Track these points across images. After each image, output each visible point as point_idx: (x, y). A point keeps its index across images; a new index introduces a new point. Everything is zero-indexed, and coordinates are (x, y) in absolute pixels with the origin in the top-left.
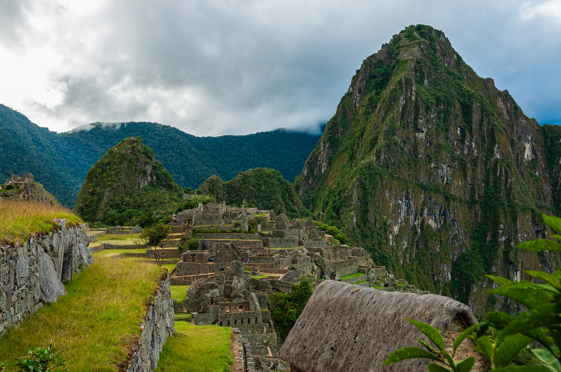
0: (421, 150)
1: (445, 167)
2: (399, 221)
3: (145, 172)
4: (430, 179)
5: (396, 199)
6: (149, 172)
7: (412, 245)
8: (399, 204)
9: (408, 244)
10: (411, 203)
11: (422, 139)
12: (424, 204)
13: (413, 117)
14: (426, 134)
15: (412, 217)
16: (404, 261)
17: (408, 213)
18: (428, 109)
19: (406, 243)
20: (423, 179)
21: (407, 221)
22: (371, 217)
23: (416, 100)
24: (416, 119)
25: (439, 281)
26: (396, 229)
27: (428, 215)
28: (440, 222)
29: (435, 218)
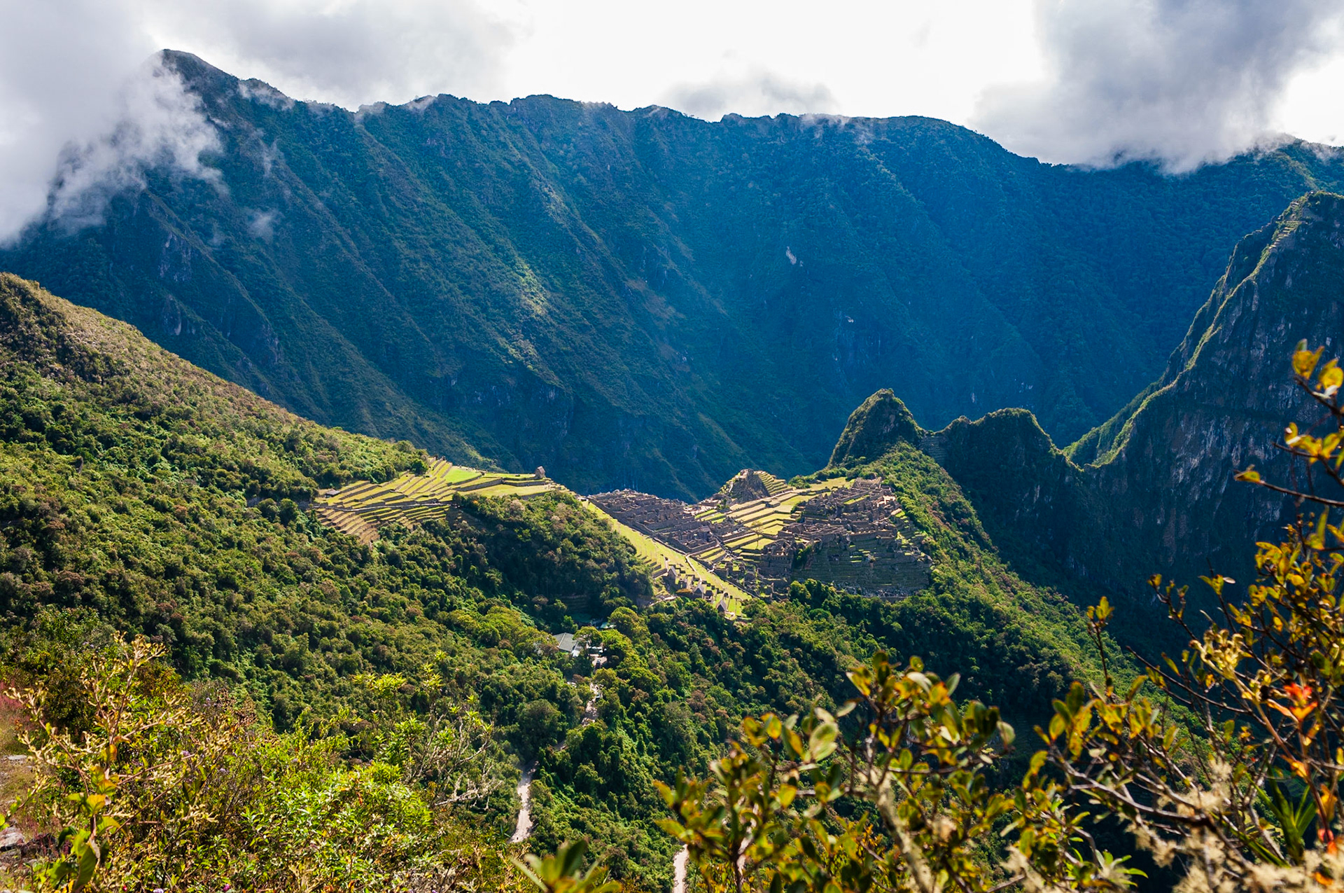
0: (1256, 369)
1: (1290, 389)
2: (1202, 452)
3: (888, 421)
4: (1263, 404)
5: (1198, 429)
6: (892, 421)
7: (1221, 478)
8: (1203, 435)
9: (1214, 476)
10: (1225, 432)
11: (1257, 357)
12: (1248, 433)
13: (1248, 331)
14: (1266, 351)
15: (1225, 448)
16: (1200, 496)
17: (1219, 443)
18: (1274, 321)
19: (1210, 477)
20: (1251, 403)
21: (1216, 451)
22: (1149, 452)
23: (1257, 311)
24: (1252, 335)
25: (1256, 519)
26: (1195, 462)
27: (1255, 444)
28: (1275, 453)
29: (1266, 448)
